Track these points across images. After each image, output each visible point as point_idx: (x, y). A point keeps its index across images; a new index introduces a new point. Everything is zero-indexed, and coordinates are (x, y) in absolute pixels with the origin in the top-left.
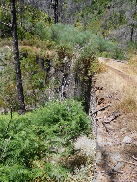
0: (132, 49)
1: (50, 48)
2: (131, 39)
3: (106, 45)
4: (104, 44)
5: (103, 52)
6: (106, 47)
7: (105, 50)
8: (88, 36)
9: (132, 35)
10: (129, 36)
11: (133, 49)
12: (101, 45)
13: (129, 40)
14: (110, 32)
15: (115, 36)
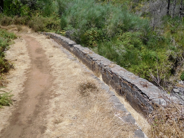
0: (169, 26)
1: (51, 27)
2: (168, 12)
3: (133, 22)
4: (130, 20)
5: (129, 31)
6: (133, 25)
7: (132, 29)
8: (108, 10)
9: (168, 8)
10: (165, 10)
11: (171, 26)
12: (125, 22)
13: (165, 14)
14: (142, 6)
15: (147, 10)
